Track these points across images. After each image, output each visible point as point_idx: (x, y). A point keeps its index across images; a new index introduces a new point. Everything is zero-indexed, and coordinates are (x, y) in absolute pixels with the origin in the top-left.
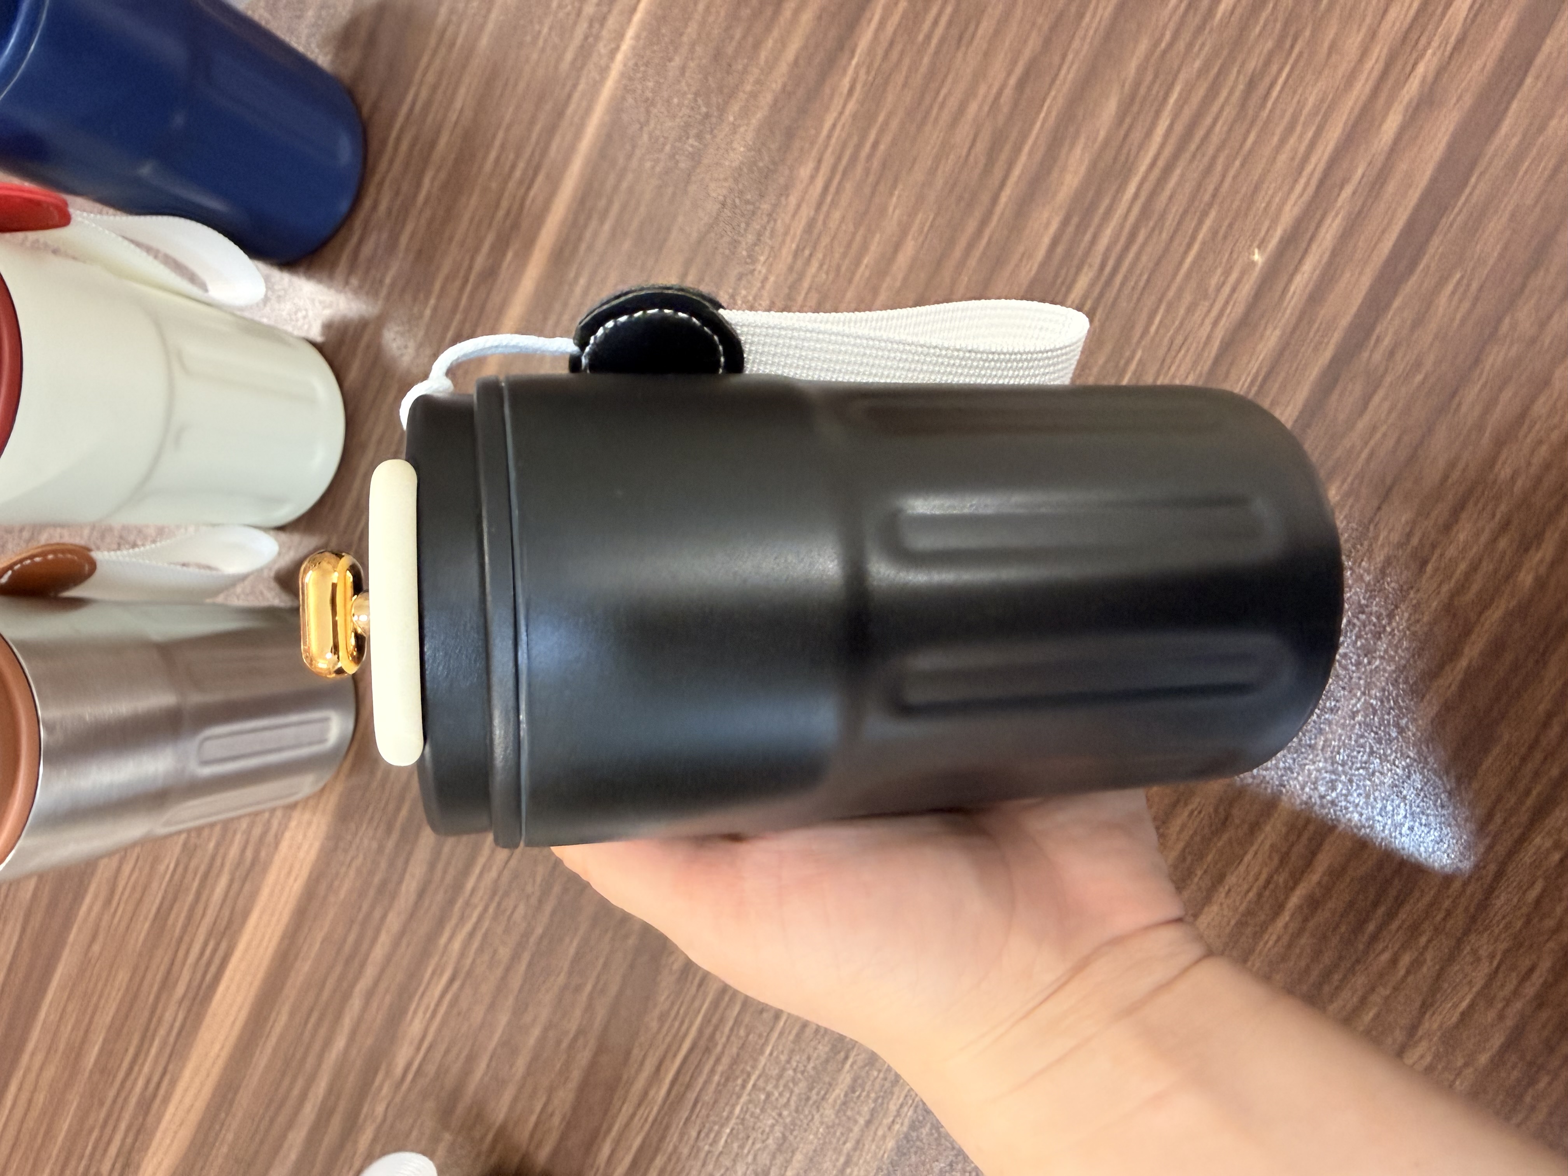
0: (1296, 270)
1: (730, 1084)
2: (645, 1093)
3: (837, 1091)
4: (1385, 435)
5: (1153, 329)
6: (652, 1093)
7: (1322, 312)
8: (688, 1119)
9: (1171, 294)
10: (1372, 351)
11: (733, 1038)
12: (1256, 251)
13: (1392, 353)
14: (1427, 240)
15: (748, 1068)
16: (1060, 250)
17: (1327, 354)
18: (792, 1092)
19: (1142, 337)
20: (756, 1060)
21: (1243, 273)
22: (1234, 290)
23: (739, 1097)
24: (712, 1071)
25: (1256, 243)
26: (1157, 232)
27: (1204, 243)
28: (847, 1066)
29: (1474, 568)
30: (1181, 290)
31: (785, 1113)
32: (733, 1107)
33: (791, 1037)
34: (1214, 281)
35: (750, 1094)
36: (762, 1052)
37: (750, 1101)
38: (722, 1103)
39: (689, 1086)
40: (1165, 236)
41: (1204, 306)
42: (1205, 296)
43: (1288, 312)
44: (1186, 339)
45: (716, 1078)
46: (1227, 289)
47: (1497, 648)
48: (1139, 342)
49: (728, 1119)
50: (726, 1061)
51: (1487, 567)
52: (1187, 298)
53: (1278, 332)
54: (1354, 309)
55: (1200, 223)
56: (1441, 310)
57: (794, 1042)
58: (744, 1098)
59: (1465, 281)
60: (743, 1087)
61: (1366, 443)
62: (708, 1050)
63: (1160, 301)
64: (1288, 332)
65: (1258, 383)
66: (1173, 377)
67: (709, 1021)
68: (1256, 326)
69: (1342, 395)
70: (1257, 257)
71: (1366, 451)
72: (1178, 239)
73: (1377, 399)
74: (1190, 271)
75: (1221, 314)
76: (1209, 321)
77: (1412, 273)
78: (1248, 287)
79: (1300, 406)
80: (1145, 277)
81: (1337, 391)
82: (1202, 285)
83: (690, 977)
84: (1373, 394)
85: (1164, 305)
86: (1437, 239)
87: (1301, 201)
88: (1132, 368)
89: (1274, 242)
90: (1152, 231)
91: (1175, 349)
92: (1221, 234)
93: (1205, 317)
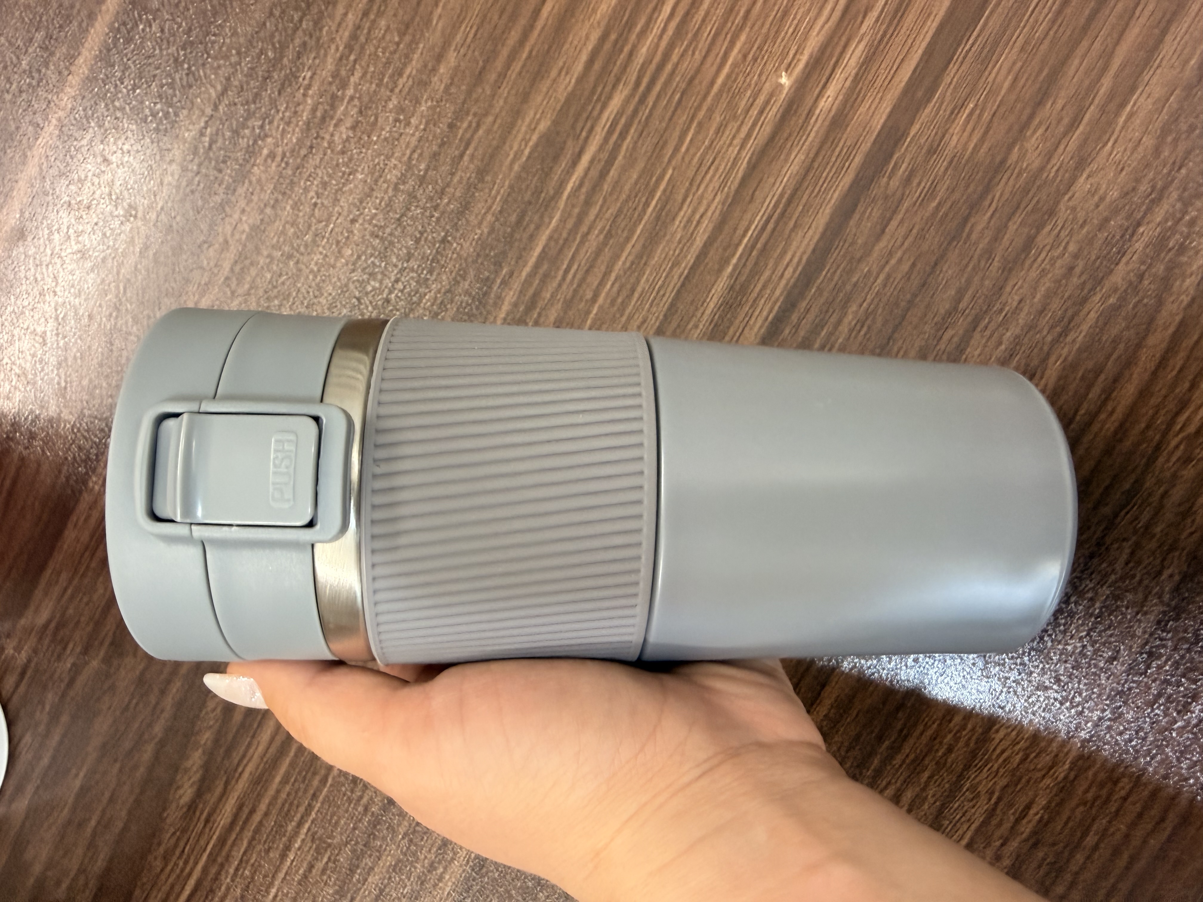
0: (821, 95)
5: (683, 149)
7: (844, 137)
9: (701, 114)
10: (890, 178)
12: (784, 73)
13: (908, 180)
17: (847, 180)
19: (673, 155)
21: (772, 94)
22: (761, 112)
25: (784, 66)
26: (690, 51)
27: (734, 65)
34: (743, 102)
40: (700, 55)
41: (733, 126)
42: (735, 117)
43: (813, 134)
44: (714, 161)
46: (754, 112)
48: (670, 161)
52: (717, 118)
53: (801, 156)
55: (732, 43)
56: (955, 138)
59: (978, 112)
61: (882, 268)
63: (691, 120)
64: (811, 155)
65: (781, 206)
66: (702, 197)
67: (214, 861)
68: (781, 148)
69: (861, 219)
70: (785, 80)
71: (882, 277)
72: (710, 60)
73: (894, 223)
74: (720, 92)
75: (748, 136)
76: (737, 142)
77: (929, 101)
78: (775, 109)
79: (821, 229)
80: (677, 96)
81: (856, 216)
82: (732, 106)
83: (198, 813)
84: (890, 219)
85: (695, 124)
86: (952, 69)
87: (827, 26)
88: (662, 187)
89: (801, 66)
90: (685, 51)
91: (704, 169)
92: (750, 56)
93: (734, 137)
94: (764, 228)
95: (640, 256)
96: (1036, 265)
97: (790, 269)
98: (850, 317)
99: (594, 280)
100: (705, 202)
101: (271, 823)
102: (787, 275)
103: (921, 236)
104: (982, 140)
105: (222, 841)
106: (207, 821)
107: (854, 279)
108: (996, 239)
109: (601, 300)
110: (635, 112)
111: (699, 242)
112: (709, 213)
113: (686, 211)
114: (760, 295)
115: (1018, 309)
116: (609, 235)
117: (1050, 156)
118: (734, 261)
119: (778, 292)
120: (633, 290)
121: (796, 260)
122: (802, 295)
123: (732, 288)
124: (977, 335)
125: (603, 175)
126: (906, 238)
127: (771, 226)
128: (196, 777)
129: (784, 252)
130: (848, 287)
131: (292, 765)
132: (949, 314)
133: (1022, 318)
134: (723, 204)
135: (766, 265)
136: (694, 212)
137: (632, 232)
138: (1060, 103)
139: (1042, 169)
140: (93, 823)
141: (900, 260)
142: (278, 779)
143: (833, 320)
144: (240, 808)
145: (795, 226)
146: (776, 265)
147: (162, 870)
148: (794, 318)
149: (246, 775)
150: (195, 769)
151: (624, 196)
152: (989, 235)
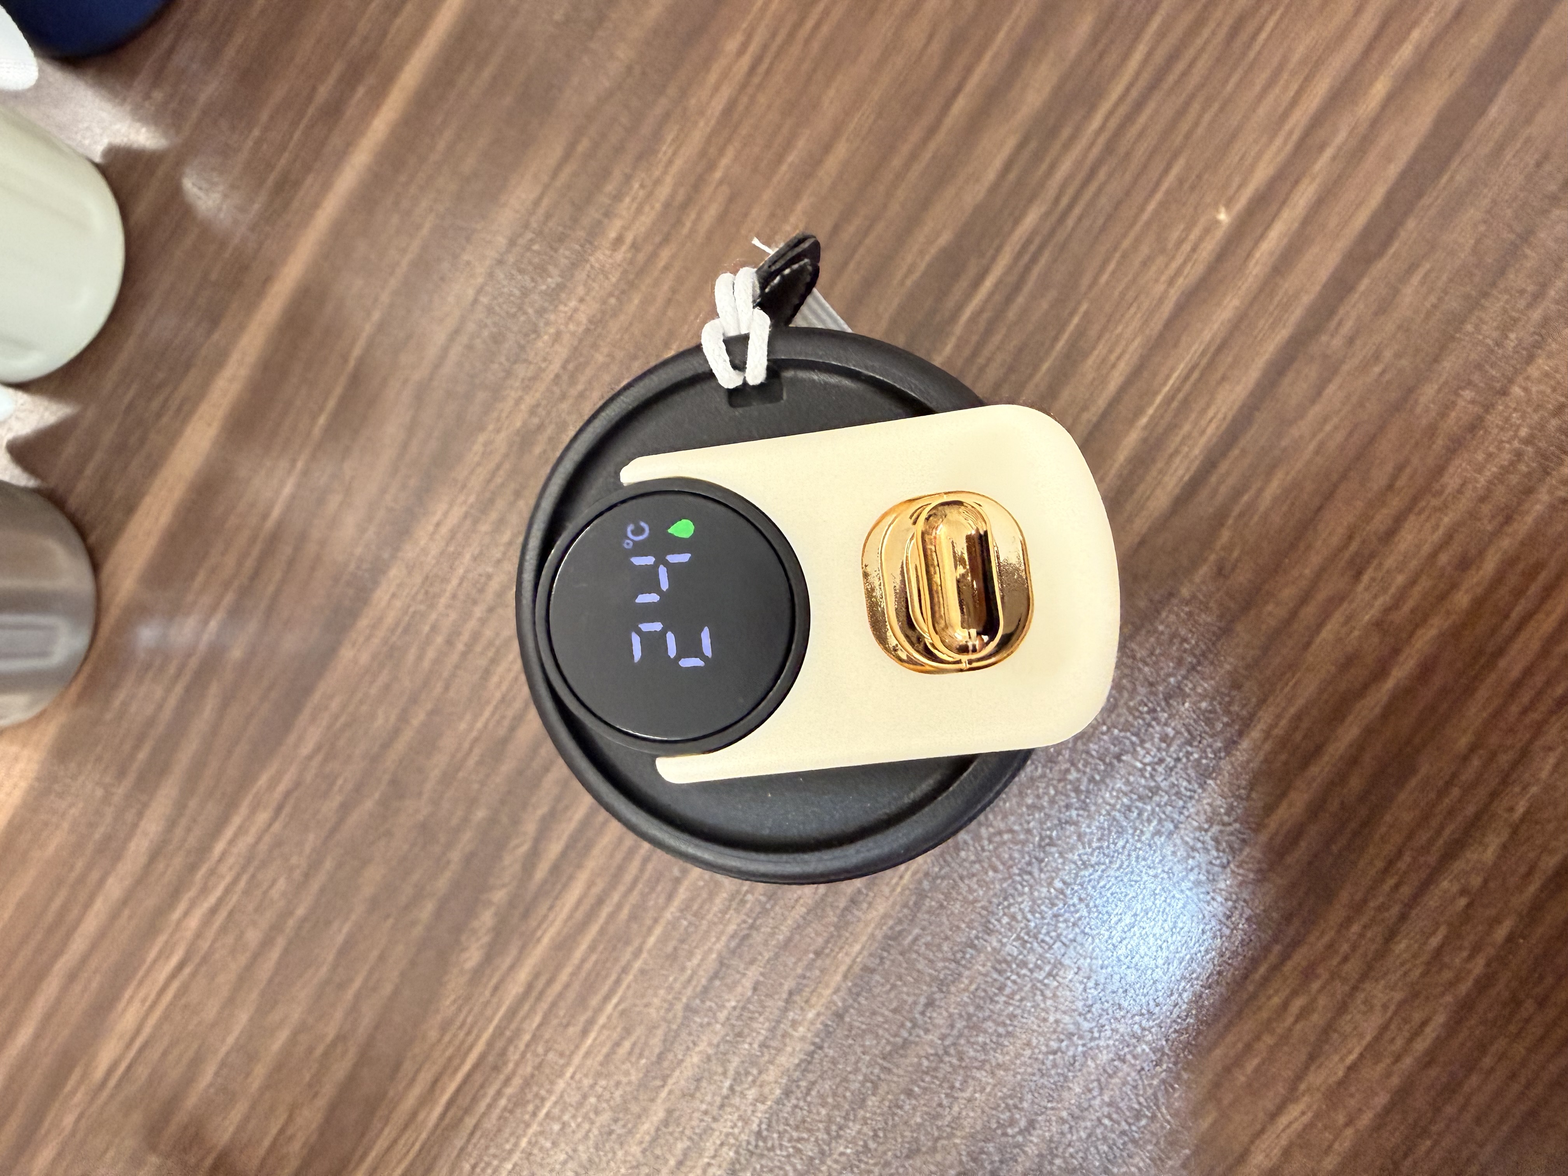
0: (1263, 235)
1: (518, 1111)
2: (414, 1114)
3: (646, 1126)
4: (1336, 428)
5: (1104, 280)
6: (421, 1116)
7: (1286, 285)
8: (462, 1149)
9: (1126, 244)
10: (1332, 336)
11: (529, 1055)
12: (1223, 209)
13: (1351, 341)
14: (1400, 223)
15: (543, 1092)
16: (1012, 176)
17: (1283, 334)
18: (592, 1123)
19: (1091, 287)
20: (552, 1083)
22: (1194, 249)
23: (528, 1125)
24: (499, 1093)
25: (1222, 201)
26: (1120, 171)
27: (1168, 192)
28: (663, 1094)
29: (1413, 582)
30: (1138, 241)
31: (581, 1148)
32: (519, 1138)
33: (600, 1058)
34: (1175, 235)
35: (541, 1124)
36: (561, 1075)
37: (542, 1133)
38: (507, 1131)
39: (467, 1111)
40: (1128, 177)
41: (1161, 260)
42: (1163, 251)
43: (1250, 279)
44: (1136, 298)
45: (503, 1102)
46: (1187, 247)
47: (1426, 670)
48: (1086, 292)
49: (511, 1152)
50: (517, 1081)
51: (1425, 583)
52: (1145, 250)
53: (1236, 302)
54: (1318, 288)
55: (1169, 167)
56: (1407, 300)
57: (602, 1064)
58: (535, 1128)
60: (534, 1114)
61: (1314, 435)
62: (496, 1069)
63: (1115, 249)
64: (1247, 302)
65: (1209, 355)
66: (1119, 337)
67: (502, 1034)
68: (1214, 291)
69: (1295, 379)
70: (1223, 216)
71: (1314, 444)
72: (1140, 184)
73: (1332, 387)
74: (1149, 222)
75: (1178, 272)
76: (1165, 278)
78: (1210, 247)
79: (1251, 384)
80: (1100, 221)
81: (1291, 375)
82: (1162, 238)
83: (484, 980)
84: (1330, 381)
85: (1117, 255)
86: (1411, 224)
87: (1276, 161)
88: (1076, 320)
89: (1243, 201)
90: (1114, 172)
91: (1126, 304)
92: (1186, 186)
93: (1161, 273)
94: (1187, 378)
96: (1482, 447)
97: (1213, 425)
98: (1276, 484)
100: (1124, 342)
101: (571, 995)
102: (1209, 431)
104: (1436, 306)
106: (496, 988)
107: (1283, 444)
108: (1443, 414)
111: (1113, 386)
113: (1101, 349)
114: (1177, 452)
115: (1459, 493)
117: (1508, 328)
118: (1151, 411)
121: (1220, 416)
122: (1224, 454)
124: (1412, 517)
126: (1344, 403)
127: (1196, 375)
128: (486, 939)
129: (1208, 406)
130: (1277, 451)
131: (602, 931)
132: (1385, 491)
133: (1463, 503)
134: (1143, 347)
135: (1186, 419)
136: (1111, 351)
137: (1037, 367)
138: (1524, 272)
140: (358, 982)
143: (1256, 486)
144: (537, 975)
145: (1224, 378)
146: (1198, 418)
147: (439, 1041)
148: (1213, 479)
150: (484, 930)
151: (1030, 327)
152: (1434, 409)
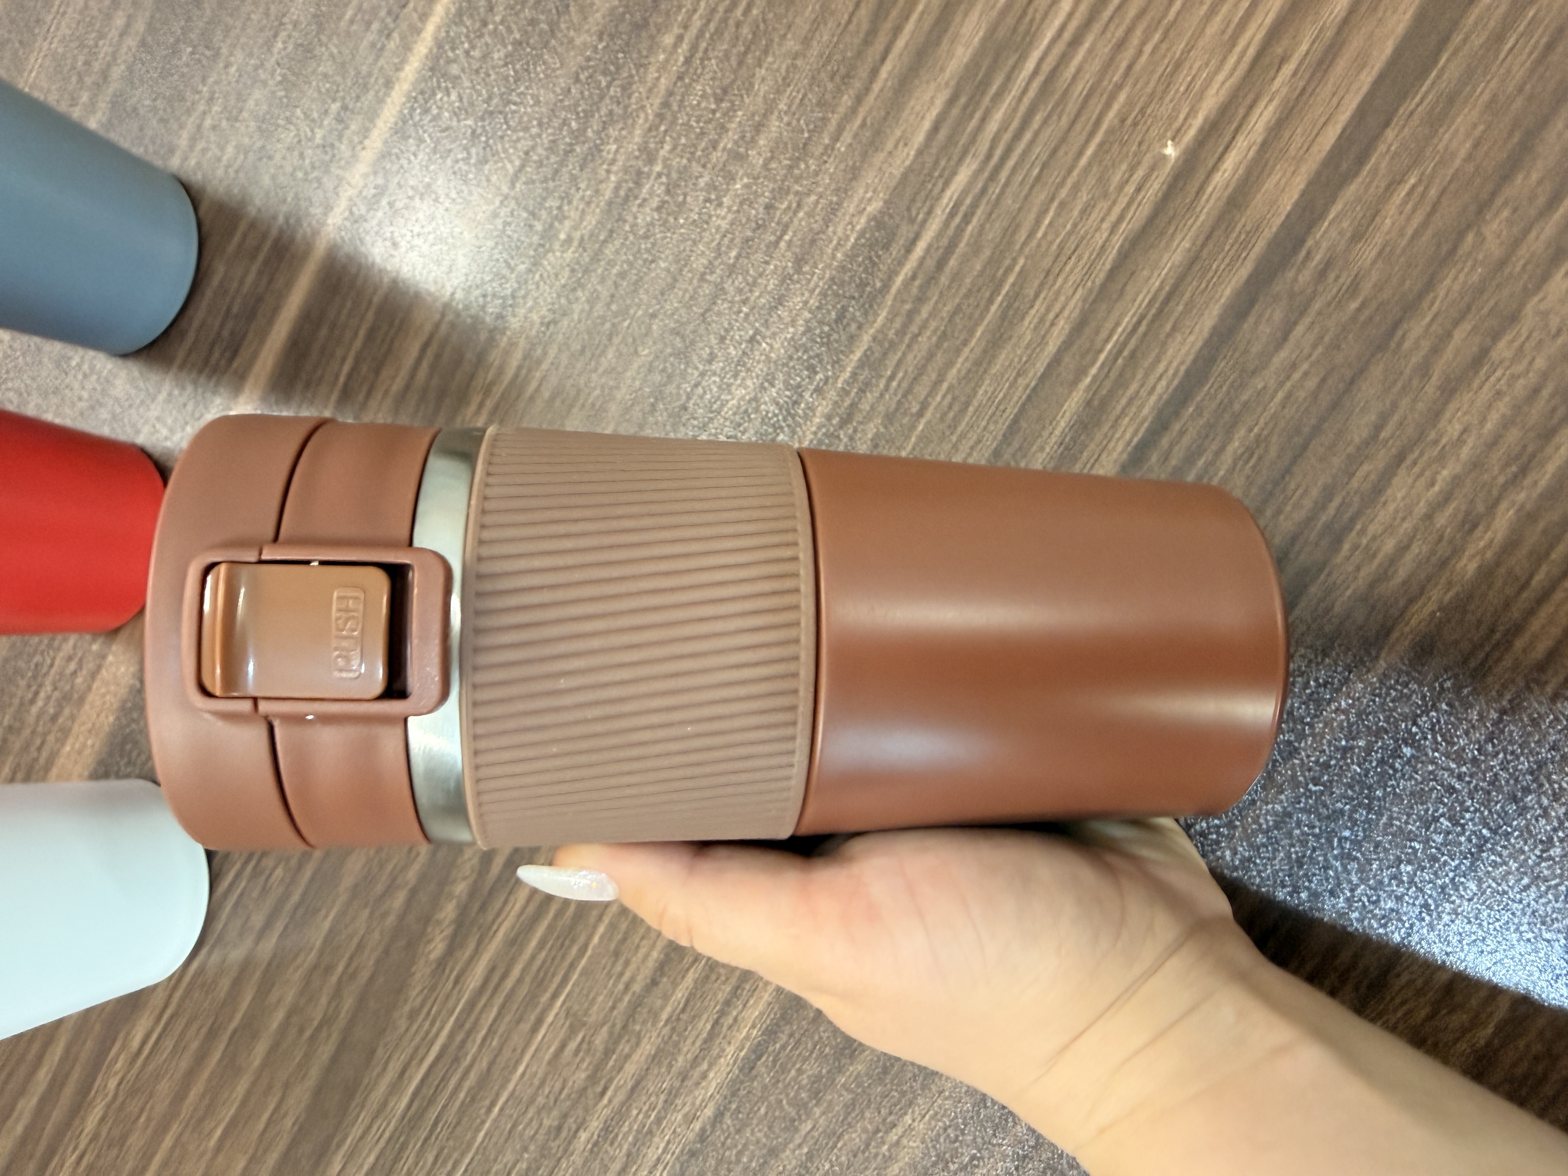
0: (1215, 168)
1: (476, 1105)
3: (590, 1129)
5: (1040, 234)
7: (1243, 220)
8: (425, 1142)
9: (1063, 193)
10: (1299, 271)
11: (484, 1050)
12: (1170, 143)
13: (1322, 274)
14: (1378, 135)
15: (497, 1088)
16: (942, 134)
17: (1244, 273)
19: (1027, 241)
21: (1153, 168)
22: (1138, 190)
23: (484, 1119)
24: (459, 1085)
25: (1169, 134)
26: (1055, 118)
29: (1403, 548)
34: (1117, 177)
35: (494, 1121)
36: (515, 1069)
37: (495, 1128)
41: (1101, 206)
42: (1105, 195)
43: (1203, 215)
46: (1130, 189)
48: (1022, 248)
50: (473, 1077)
51: (1419, 550)
52: (1084, 197)
53: (1186, 244)
54: (1281, 218)
55: (1108, 105)
56: (1389, 220)
58: (488, 1125)
59: (1420, 189)
60: (489, 1109)
62: (457, 1059)
64: (1199, 243)
65: (1157, 305)
66: (1058, 293)
67: (462, 1025)
68: (1162, 234)
69: (1257, 323)
70: (1170, 151)
71: (1280, 395)
72: (1078, 126)
73: (1300, 329)
74: (1090, 164)
75: (1121, 218)
76: (1106, 225)
77: (1356, 174)
78: (1156, 186)
79: (1206, 334)
80: (1036, 171)
81: (1251, 319)
82: (1103, 181)
83: (447, 971)
84: (1295, 323)
85: (1055, 204)
86: (1390, 134)
87: (1228, 84)
88: (1011, 279)
89: (1192, 132)
90: (1049, 116)
91: (1063, 258)
92: (1129, 121)
93: (1103, 220)
94: (1134, 331)
95: (978, 363)
96: (1488, 385)
97: (1163, 383)
98: (1237, 444)
99: (921, 391)
100: (1062, 298)
101: (523, 990)
102: (1160, 388)
103: (1335, 346)
104: (1424, 225)
105: (471, 1004)
106: (456, 981)
107: (1244, 397)
108: (1436, 351)
109: (928, 415)
110: (984, 190)
111: (1051, 348)
112: (1066, 313)
113: (1038, 309)
114: (1123, 413)
115: (1460, 441)
116: (944, 336)
117: (1516, 243)
118: (1094, 371)
119: (1146, 411)
120: (967, 404)
121: (1171, 372)
122: (1177, 414)
123: (1088, 403)
124: (1402, 471)
125: (941, 265)
126: (1314, 346)
127: (1142, 329)
128: (448, 932)
129: (1158, 360)
130: (1237, 407)
131: (551, 928)
132: (1367, 443)
133: (1465, 452)
134: (1085, 301)
135: (1134, 376)
136: (1048, 310)
137: (972, 332)
138: (1535, 176)
139: (1502, 263)
140: (340, 969)
141: (1306, 374)
142: (533, 943)
143: (1214, 447)
144: (492, 970)
145: (1174, 329)
146: (1146, 375)
147: (407, 1030)
148: (1165, 442)
149: (500, 935)
150: (446, 922)
151: (963, 290)
152: (1426, 345)
